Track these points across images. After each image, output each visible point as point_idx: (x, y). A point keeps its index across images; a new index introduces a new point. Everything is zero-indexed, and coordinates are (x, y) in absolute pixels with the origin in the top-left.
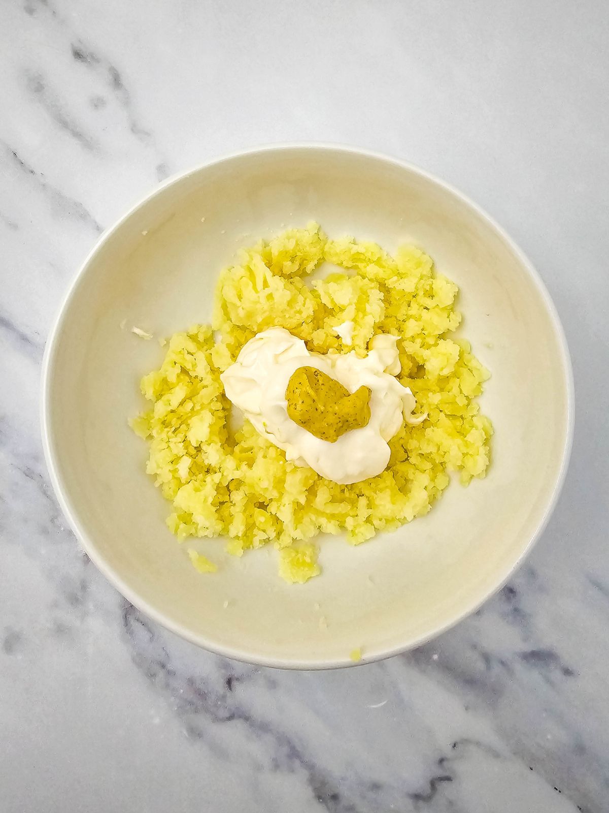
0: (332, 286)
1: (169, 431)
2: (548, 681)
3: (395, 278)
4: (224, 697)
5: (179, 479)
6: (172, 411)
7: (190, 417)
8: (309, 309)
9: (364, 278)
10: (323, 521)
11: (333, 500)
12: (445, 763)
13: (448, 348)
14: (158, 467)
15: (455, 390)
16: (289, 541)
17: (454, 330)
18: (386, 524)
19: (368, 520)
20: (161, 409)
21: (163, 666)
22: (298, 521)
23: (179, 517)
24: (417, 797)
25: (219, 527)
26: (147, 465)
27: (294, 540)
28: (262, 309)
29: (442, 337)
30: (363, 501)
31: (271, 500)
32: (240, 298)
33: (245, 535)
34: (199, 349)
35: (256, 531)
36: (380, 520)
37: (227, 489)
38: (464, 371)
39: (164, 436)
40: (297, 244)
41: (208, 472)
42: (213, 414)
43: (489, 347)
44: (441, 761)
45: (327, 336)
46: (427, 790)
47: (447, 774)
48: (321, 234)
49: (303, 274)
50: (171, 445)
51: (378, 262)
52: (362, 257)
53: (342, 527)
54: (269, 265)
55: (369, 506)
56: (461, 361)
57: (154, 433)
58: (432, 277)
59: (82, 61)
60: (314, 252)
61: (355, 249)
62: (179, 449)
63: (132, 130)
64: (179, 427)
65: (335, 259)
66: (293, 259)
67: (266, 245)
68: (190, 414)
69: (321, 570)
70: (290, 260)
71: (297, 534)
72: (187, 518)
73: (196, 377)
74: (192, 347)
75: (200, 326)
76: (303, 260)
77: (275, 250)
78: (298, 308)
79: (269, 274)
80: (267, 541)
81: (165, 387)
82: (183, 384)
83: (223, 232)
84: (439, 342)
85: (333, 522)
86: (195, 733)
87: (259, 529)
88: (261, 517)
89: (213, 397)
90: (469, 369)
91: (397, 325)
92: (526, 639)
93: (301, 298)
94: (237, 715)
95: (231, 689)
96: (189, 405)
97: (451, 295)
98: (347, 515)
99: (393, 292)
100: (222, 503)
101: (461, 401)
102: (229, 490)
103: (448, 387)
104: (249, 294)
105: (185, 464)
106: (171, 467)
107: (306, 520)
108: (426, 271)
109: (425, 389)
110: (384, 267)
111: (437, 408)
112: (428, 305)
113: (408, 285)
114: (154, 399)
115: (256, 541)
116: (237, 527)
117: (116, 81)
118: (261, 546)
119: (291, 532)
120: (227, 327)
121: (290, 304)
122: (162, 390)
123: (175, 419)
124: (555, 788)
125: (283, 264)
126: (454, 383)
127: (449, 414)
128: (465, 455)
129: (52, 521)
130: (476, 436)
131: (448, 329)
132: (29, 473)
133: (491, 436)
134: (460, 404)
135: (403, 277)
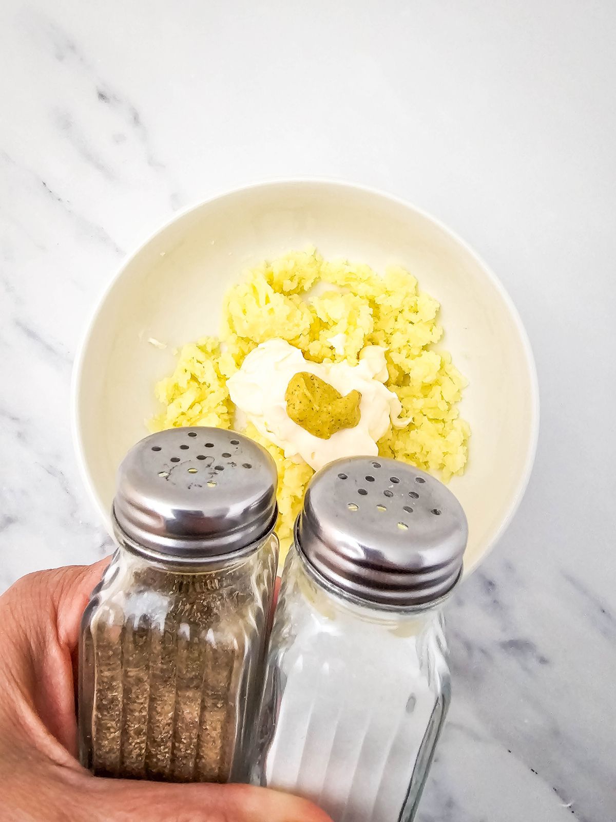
0: (327, 303)
2: (525, 669)
3: (384, 296)
6: (183, 414)
8: (306, 322)
9: (355, 295)
13: (431, 358)
15: (437, 397)
17: (435, 342)
20: (173, 411)
28: (264, 322)
29: (425, 348)
32: (244, 312)
34: (207, 358)
38: (445, 379)
40: (296, 265)
42: (219, 417)
43: (467, 357)
45: (322, 347)
48: (317, 255)
49: (300, 291)
51: (368, 281)
52: (354, 276)
54: (271, 284)
56: (442, 369)
58: (417, 295)
59: (106, 102)
60: (311, 271)
61: (348, 269)
63: (149, 163)
65: (329, 278)
66: (291, 279)
67: (268, 266)
68: (198, 417)
73: (204, 383)
74: (201, 356)
75: (208, 337)
76: (301, 279)
77: (277, 269)
78: (296, 322)
79: (270, 290)
81: (177, 392)
82: (192, 389)
83: (230, 254)
84: (423, 353)
89: (220, 401)
90: (450, 378)
91: (385, 338)
92: (504, 630)
93: (298, 313)
96: (197, 408)
97: (433, 311)
99: (382, 309)
101: (443, 406)
103: (431, 394)
104: (253, 309)
108: (411, 289)
109: (410, 396)
110: (374, 286)
111: (421, 412)
112: (412, 319)
113: (395, 301)
114: (166, 403)
117: (136, 119)
120: (233, 339)
121: (289, 317)
122: (174, 395)
123: (185, 421)
124: (532, 770)
125: (283, 283)
126: (436, 390)
127: (431, 417)
128: (445, 454)
129: (72, 515)
130: (455, 437)
131: (431, 342)
132: (51, 471)
133: (469, 437)
134: (441, 409)
135: (391, 294)
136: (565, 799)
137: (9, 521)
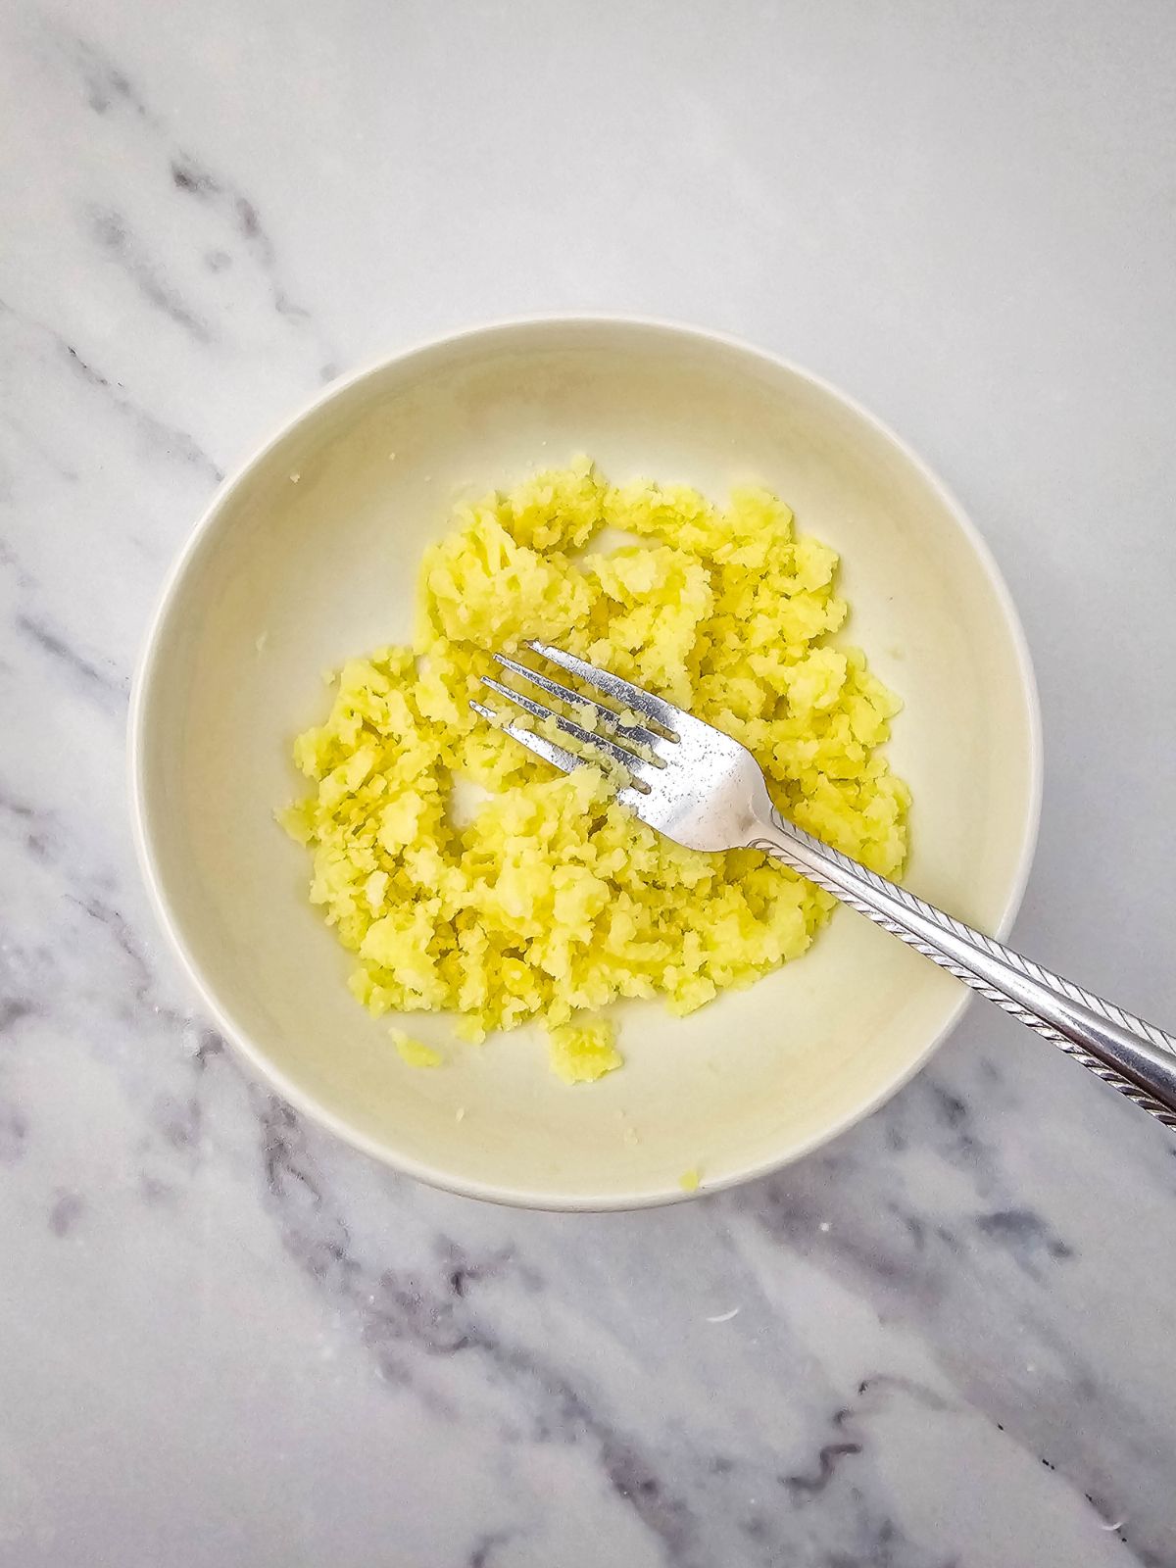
0: (621, 565)
1: (345, 832)
2: (1026, 1266)
3: (729, 546)
4: (447, 1308)
5: (367, 911)
6: (351, 796)
7: (381, 807)
8: (581, 602)
9: (674, 550)
10: (623, 975)
11: (639, 939)
12: (847, 1422)
13: (828, 663)
14: (331, 890)
15: (843, 735)
16: (565, 1014)
17: (834, 630)
18: (734, 975)
19: (702, 971)
20: (331, 791)
21: (339, 1254)
22: (579, 978)
23: (371, 976)
24: (796, 1483)
25: (442, 990)
26: (312, 887)
27: (575, 1011)
28: (500, 605)
29: (815, 643)
30: (692, 939)
31: (530, 941)
32: (460, 589)
33: (487, 1004)
34: (392, 687)
35: (505, 999)
36: (724, 969)
37: (450, 927)
38: (857, 701)
39: (338, 837)
40: (556, 496)
41: (416, 900)
42: (422, 798)
43: (896, 655)
44: (839, 1417)
45: (615, 650)
46: (816, 1470)
47: (851, 1441)
48: (597, 476)
49: (570, 550)
50: (352, 853)
51: (698, 521)
52: (669, 513)
53: (658, 987)
54: (509, 530)
55: (703, 947)
56: (850, 683)
57: (321, 834)
58: (792, 541)
59: (191, 191)
60: (586, 508)
61: (657, 500)
62: (365, 860)
63: (279, 308)
64: (364, 825)
65: (623, 521)
66: (550, 524)
67: (502, 500)
68: (381, 801)
69: (624, 1060)
70: (546, 525)
71: (579, 999)
72: (384, 976)
73: (389, 736)
74: (380, 683)
75: (392, 648)
76: (569, 524)
77: (519, 506)
78: (562, 602)
79: (509, 544)
80: (526, 1016)
81: (337, 753)
82: (367, 748)
83: (428, 479)
84: (811, 652)
85: (640, 975)
86: (396, 1374)
87: (511, 994)
88: (514, 972)
89: (422, 767)
90: (865, 698)
91: (737, 629)
92: (984, 1193)
93: (566, 585)
94: (473, 1339)
95: (459, 1293)
96: (379, 784)
97: (827, 567)
98: (664, 964)
99: (727, 573)
100: (445, 953)
101: (855, 754)
102: (455, 930)
103: (831, 730)
104: (476, 579)
105: (377, 885)
106: (353, 890)
107: (594, 973)
108: (782, 529)
109: (792, 738)
110: (709, 530)
111: (814, 767)
112: (787, 588)
113: (752, 556)
114: (317, 776)
115: (507, 1016)
116: (473, 992)
117: (250, 223)
118: (516, 1024)
119: (567, 995)
120: (440, 647)
121: (548, 594)
122: (332, 761)
123: (356, 809)
124: (1044, 1462)
125: (533, 533)
126: (840, 725)
127: (834, 776)
128: (864, 842)
129: (139, 995)
130: (881, 809)
131: (825, 630)
132: (96, 911)
133: (908, 809)
134: (852, 759)
135: (743, 543)
136: (1108, 1517)
137: (17, 1010)
